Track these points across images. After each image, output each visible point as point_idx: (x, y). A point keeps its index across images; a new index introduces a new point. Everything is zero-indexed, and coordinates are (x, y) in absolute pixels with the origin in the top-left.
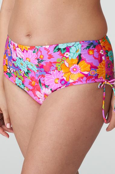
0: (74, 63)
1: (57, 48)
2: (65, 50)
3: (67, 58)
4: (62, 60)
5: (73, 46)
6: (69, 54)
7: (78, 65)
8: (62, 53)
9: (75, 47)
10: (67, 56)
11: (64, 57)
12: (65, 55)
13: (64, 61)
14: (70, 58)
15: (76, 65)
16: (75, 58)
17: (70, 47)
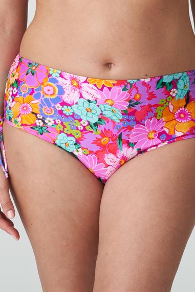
0: (181, 105)
1: (161, 82)
2: (172, 86)
3: (173, 97)
4: (167, 101)
5: (180, 78)
6: (176, 92)
7: (186, 109)
8: (168, 89)
9: (182, 79)
10: (174, 95)
11: (170, 97)
12: (171, 93)
13: (169, 102)
14: (177, 98)
15: (183, 109)
16: (183, 97)
17: (177, 80)
